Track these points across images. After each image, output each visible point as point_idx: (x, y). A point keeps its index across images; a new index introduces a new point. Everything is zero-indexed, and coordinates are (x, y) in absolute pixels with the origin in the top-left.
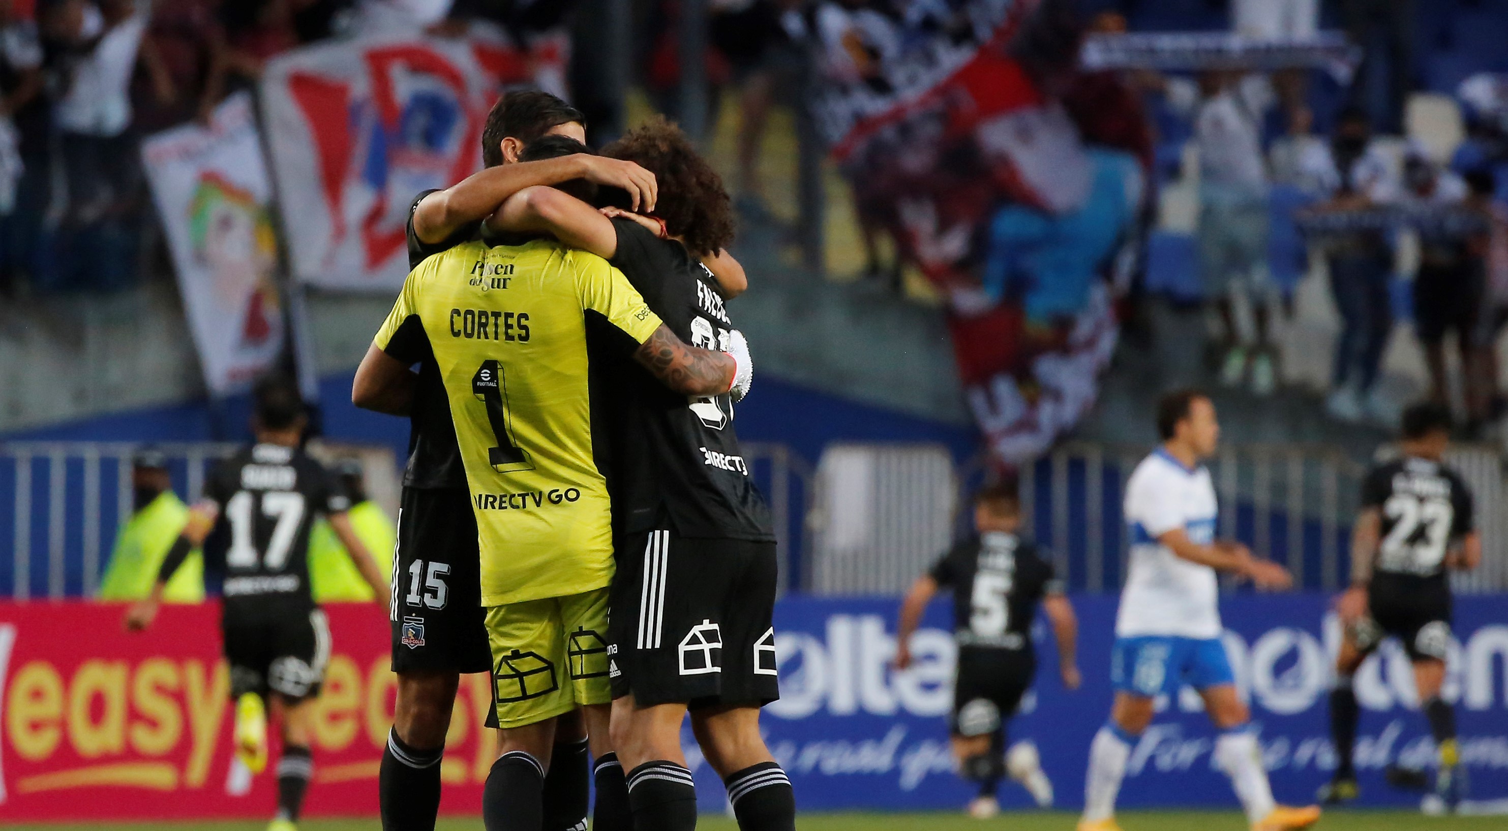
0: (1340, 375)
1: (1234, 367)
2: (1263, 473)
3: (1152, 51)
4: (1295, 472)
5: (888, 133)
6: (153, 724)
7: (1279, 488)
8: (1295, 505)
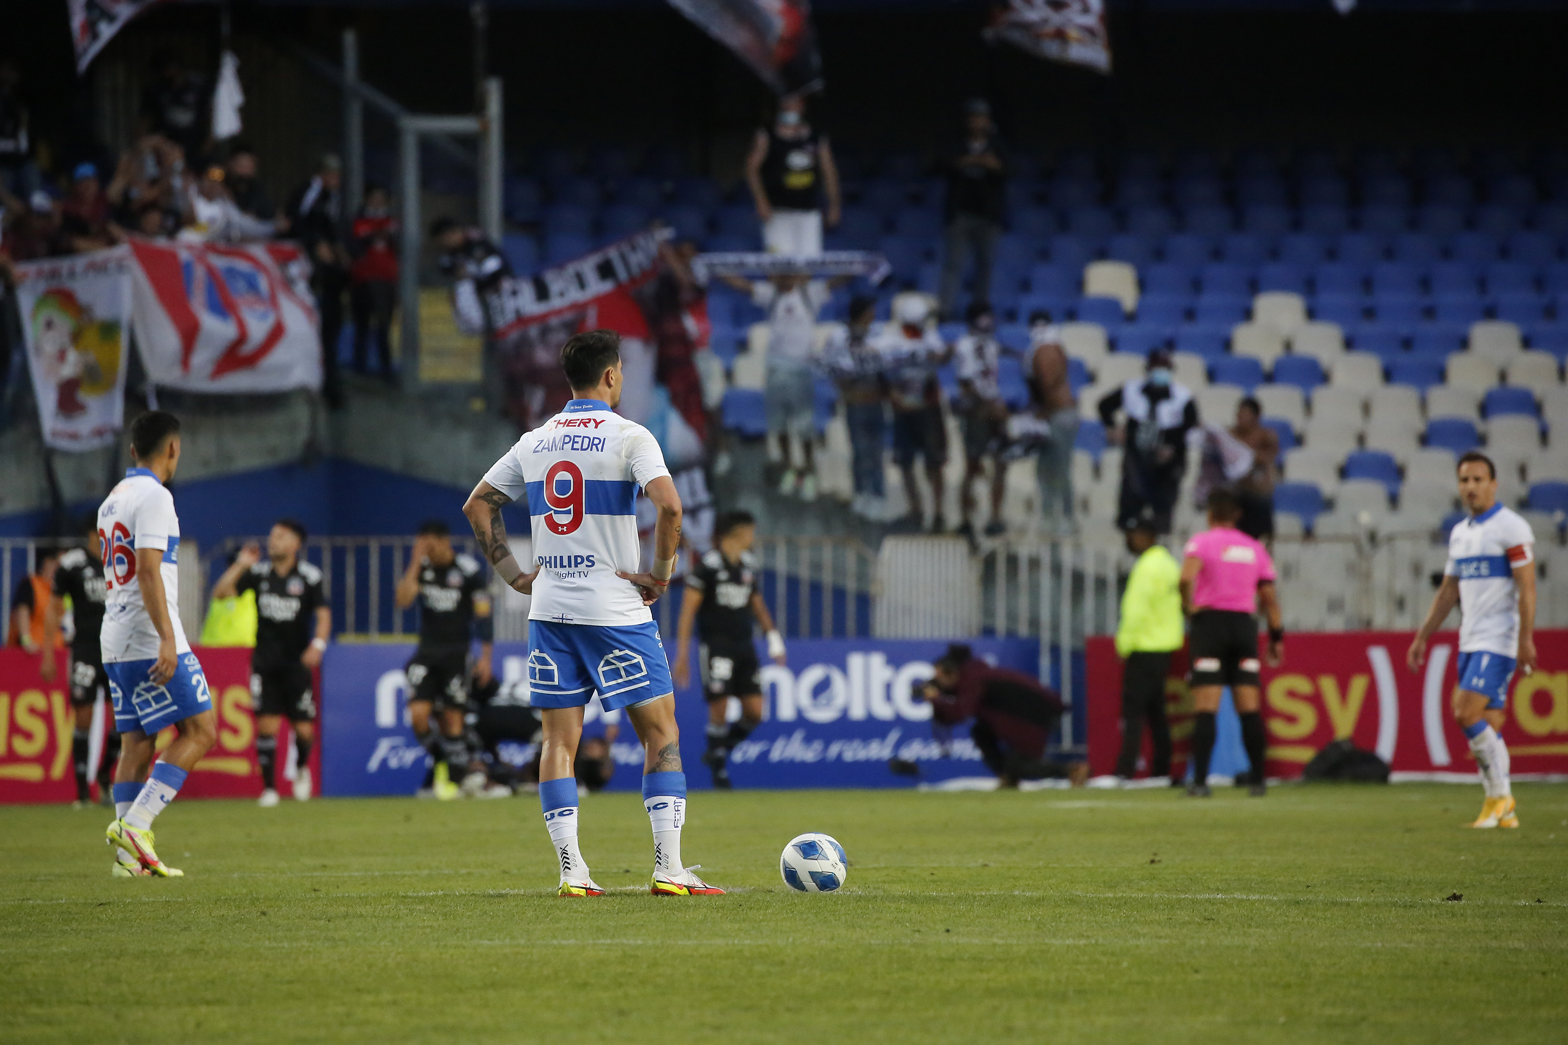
0: (859, 485)
1: (788, 482)
2: (805, 555)
3: (741, 265)
4: (827, 555)
5: (533, 331)
6: (28, 736)
7: (817, 566)
8: (827, 578)
